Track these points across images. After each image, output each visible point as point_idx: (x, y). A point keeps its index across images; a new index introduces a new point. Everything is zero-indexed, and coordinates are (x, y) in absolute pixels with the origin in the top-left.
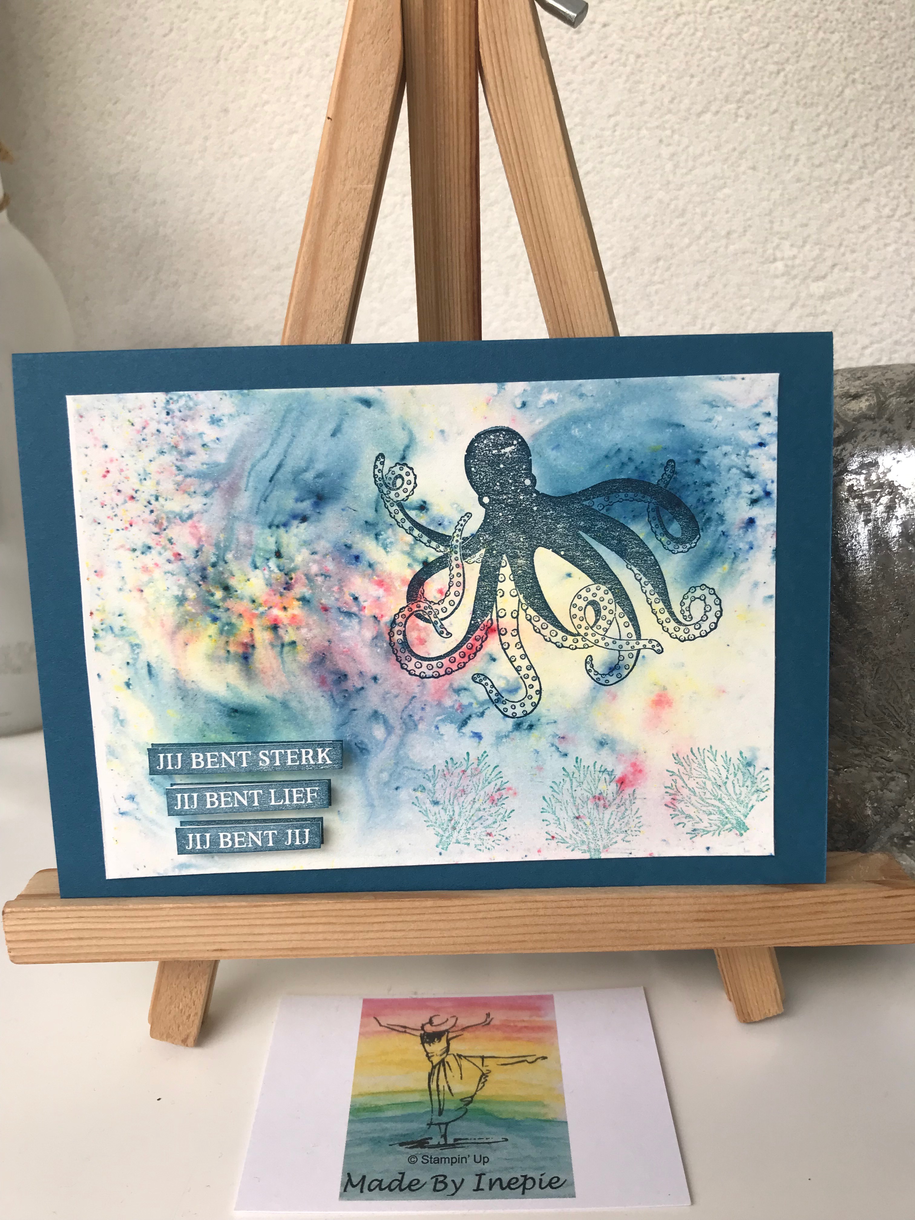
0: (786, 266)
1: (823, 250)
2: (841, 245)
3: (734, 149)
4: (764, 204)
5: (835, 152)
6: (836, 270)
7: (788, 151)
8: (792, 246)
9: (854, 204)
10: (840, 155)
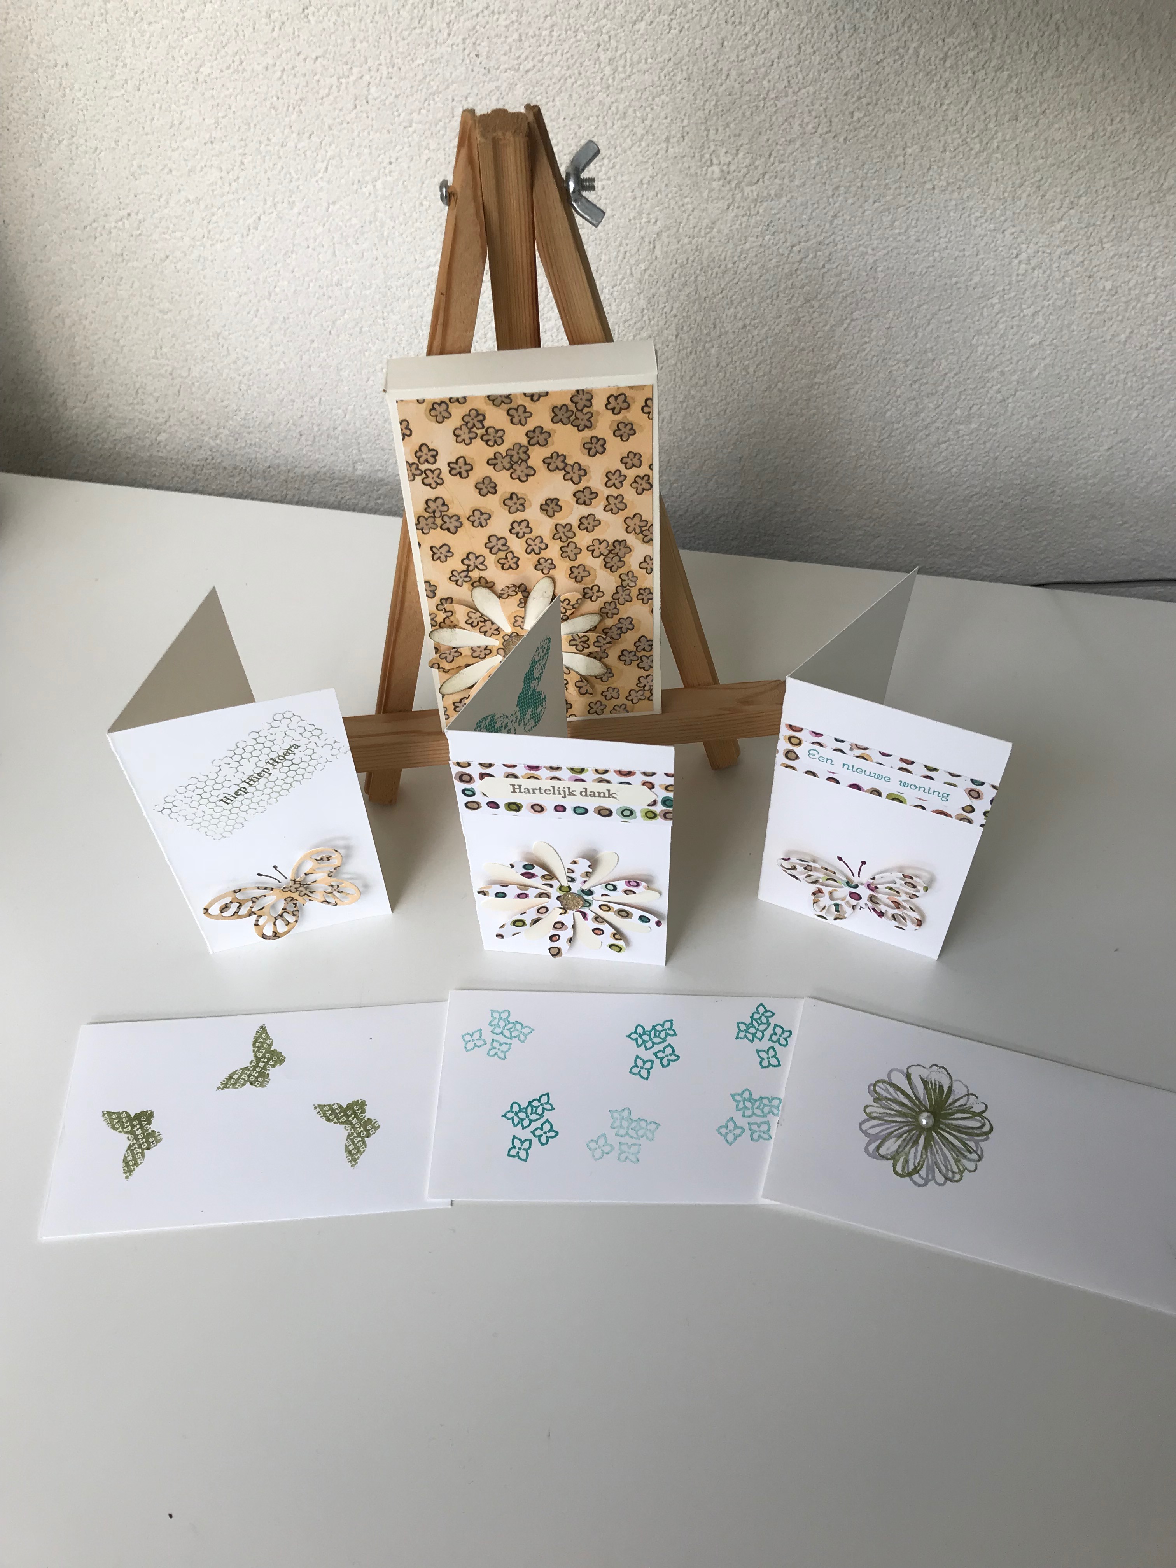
0: (722, 171)
1: (754, 160)
2: (770, 155)
3: (670, 60)
4: (699, 113)
5: (763, 70)
6: (767, 177)
7: (720, 66)
8: (726, 152)
9: (781, 119)
10: (766, 74)
